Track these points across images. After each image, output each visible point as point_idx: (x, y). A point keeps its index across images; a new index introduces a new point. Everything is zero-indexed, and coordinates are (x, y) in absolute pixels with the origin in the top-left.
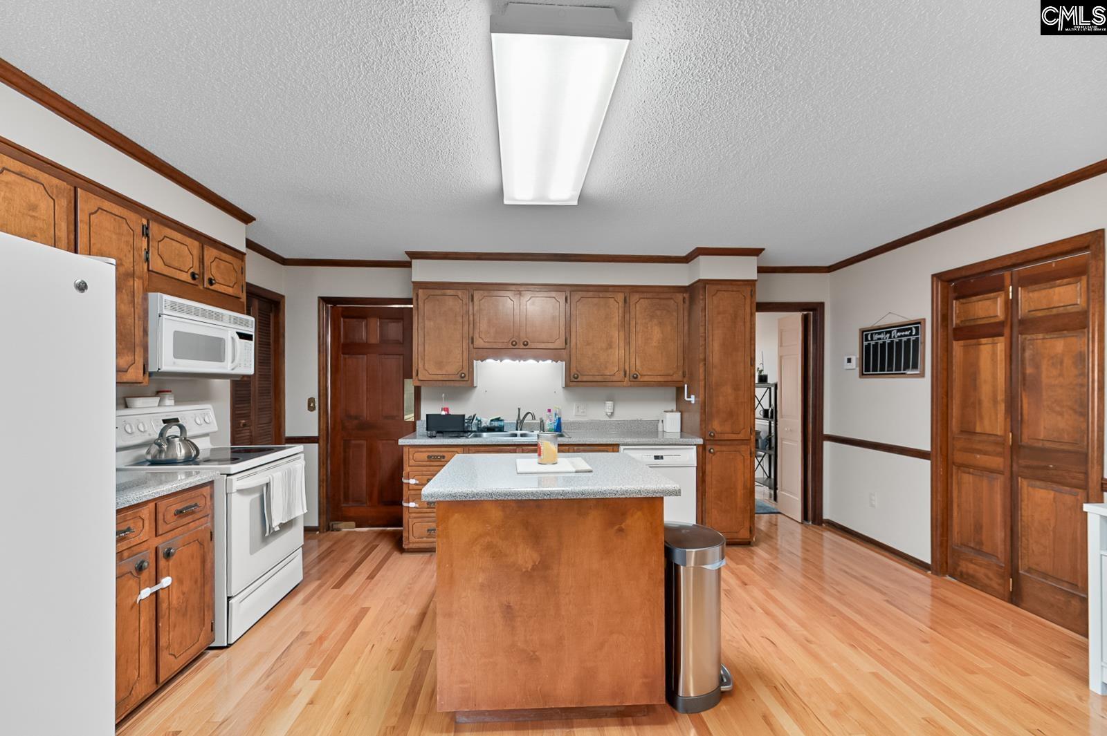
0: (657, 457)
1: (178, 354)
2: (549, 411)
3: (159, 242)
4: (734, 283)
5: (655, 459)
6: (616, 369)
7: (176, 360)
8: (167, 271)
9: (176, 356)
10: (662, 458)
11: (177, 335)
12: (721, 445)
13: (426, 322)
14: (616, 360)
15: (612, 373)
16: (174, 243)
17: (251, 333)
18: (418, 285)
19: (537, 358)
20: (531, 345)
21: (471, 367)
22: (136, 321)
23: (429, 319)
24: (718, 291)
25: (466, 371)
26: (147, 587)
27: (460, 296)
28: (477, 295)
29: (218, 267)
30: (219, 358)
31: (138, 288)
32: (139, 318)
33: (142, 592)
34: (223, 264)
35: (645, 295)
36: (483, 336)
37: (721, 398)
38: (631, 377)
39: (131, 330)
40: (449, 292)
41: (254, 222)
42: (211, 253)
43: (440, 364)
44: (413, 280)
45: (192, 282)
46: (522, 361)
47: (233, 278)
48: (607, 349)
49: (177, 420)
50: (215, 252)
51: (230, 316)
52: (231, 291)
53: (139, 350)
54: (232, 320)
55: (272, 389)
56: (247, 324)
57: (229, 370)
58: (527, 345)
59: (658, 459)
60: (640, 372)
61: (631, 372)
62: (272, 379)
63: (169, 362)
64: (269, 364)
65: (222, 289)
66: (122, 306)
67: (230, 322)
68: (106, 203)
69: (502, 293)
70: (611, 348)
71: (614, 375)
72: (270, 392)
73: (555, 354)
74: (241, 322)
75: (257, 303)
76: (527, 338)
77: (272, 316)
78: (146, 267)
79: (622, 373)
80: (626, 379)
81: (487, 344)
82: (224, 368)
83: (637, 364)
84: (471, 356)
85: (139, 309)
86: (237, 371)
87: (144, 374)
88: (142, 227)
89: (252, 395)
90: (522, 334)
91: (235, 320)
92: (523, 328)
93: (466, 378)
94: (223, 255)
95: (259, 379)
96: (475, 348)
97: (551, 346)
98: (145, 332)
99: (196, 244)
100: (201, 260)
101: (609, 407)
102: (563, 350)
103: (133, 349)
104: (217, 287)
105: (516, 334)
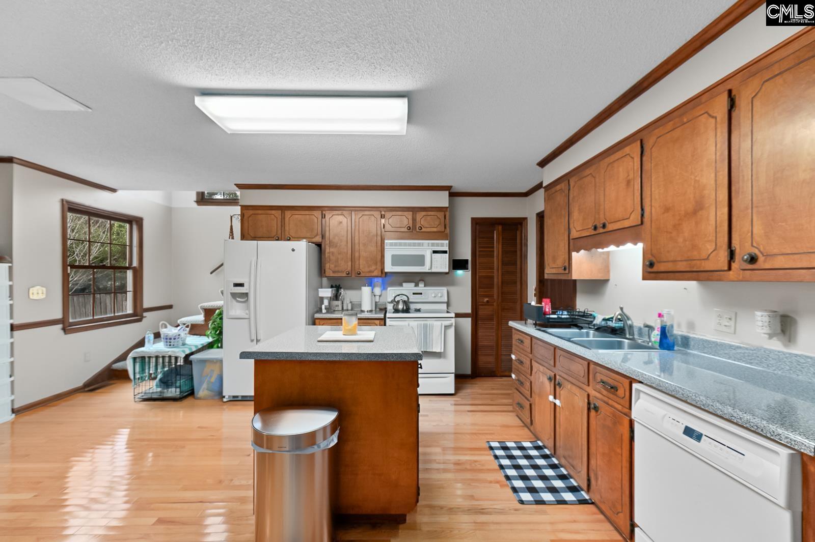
0: (688, 432)
2: (660, 315)
3: (389, 219)
5: (685, 433)
6: (710, 247)
7: (394, 267)
8: (393, 229)
9: (393, 265)
10: (698, 437)
11: (393, 256)
14: (711, 229)
15: (704, 255)
16: (397, 216)
17: (446, 250)
18: (547, 189)
20: (609, 227)
21: (570, 258)
25: (567, 264)
27: (563, 189)
28: (572, 182)
29: (426, 220)
30: (422, 263)
31: (379, 240)
34: (429, 218)
35: (776, 70)
36: (576, 225)
38: (743, 261)
39: (375, 256)
40: (558, 187)
41: (453, 188)
42: (420, 215)
43: (555, 259)
45: (408, 231)
47: (437, 223)
48: (695, 212)
49: (421, 294)
50: (423, 213)
51: (429, 243)
52: (435, 230)
53: (379, 264)
54: (430, 245)
55: (518, 280)
56: (442, 245)
57: (427, 270)
58: (604, 226)
59: (691, 437)
60: (762, 250)
61: (742, 250)
62: (518, 275)
63: (389, 268)
64: (515, 264)
65: (429, 230)
66: (372, 248)
67: (429, 246)
68: (366, 212)
69: (588, 172)
70: (702, 208)
71: (707, 259)
72: (516, 283)
73: (631, 233)
74: (438, 245)
75: (500, 227)
76: (606, 219)
77: (518, 233)
78: (383, 230)
79: (723, 255)
80: (734, 265)
81: (578, 233)
82: (423, 269)
83: (755, 231)
84: (571, 248)
85: (379, 248)
86: (434, 270)
87: (382, 273)
88: (381, 215)
89: (495, 284)
90: (602, 216)
91: (433, 245)
92: (602, 207)
93: (567, 271)
94: (430, 213)
95: (502, 275)
96: (573, 239)
97: (626, 224)
98: (383, 256)
99: (411, 213)
100: (414, 220)
101: (760, 324)
102: (640, 226)
103: (376, 264)
104: (424, 230)
105: (597, 216)
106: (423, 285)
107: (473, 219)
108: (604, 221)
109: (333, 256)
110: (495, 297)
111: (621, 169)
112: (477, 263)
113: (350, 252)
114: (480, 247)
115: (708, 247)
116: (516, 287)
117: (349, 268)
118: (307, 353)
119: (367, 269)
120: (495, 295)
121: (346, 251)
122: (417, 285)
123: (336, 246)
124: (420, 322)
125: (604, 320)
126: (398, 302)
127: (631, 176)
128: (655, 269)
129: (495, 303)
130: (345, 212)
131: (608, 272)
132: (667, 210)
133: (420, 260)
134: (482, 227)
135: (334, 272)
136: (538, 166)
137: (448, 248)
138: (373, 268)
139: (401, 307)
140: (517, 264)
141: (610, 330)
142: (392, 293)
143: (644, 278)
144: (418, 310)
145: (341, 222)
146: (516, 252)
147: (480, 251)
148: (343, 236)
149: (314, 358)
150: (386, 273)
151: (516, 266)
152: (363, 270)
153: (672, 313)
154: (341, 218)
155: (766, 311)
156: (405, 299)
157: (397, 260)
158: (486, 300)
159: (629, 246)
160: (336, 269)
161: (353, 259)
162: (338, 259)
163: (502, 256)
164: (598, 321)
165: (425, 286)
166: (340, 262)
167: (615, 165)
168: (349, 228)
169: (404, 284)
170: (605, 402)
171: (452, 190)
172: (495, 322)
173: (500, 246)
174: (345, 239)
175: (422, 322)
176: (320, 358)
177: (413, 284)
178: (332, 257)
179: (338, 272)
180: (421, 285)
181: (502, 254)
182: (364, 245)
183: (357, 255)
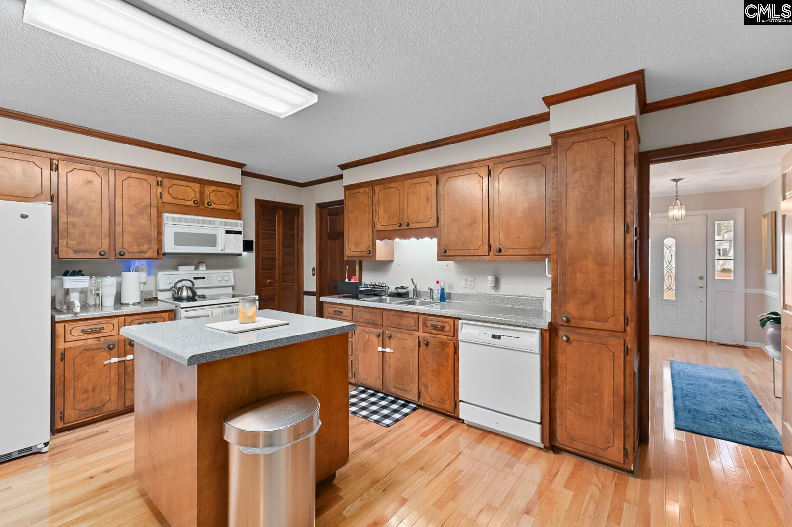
0: (494, 337)
1: (177, 243)
2: (438, 282)
3: (169, 188)
4: (597, 128)
5: (492, 338)
6: (480, 243)
7: (176, 247)
8: (174, 201)
9: (174, 244)
10: (499, 337)
11: (177, 234)
12: (580, 334)
13: (350, 214)
14: (480, 234)
15: (476, 247)
16: (180, 187)
17: (240, 230)
18: (347, 188)
19: (418, 236)
20: (412, 226)
21: (374, 245)
22: (153, 228)
23: (351, 212)
24: (573, 143)
25: (371, 249)
26: (116, 357)
27: (367, 192)
28: (377, 189)
29: (216, 195)
30: (214, 244)
31: (154, 212)
32: (155, 227)
33: (112, 359)
34: (219, 194)
35: (509, 165)
36: (380, 221)
37: (578, 275)
38: (495, 251)
39: (149, 233)
40: (362, 190)
41: (245, 166)
42: (208, 189)
43: (357, 244)
44: (344, 185)
45: (195, 205)
46: (407, 240)
47: (229, 201)
48: (471, 224)
49: (204, 278)
50: (213, 188)
51: (221, 222)
52: (227, 208)
53: (154, 243)
54: (223, 224)
55: (296, 262)
56: (236, 225)
57: (219, 252)
58: (408, 225)
59: (496, 338)
60: (503, 246)
61: (495, 246)
62: (296, 256)
63: (169, 247)
64: (293, 247)
65: (219, 207)
66: (143, 222)
67: (221, 225)
68: (133, 174)
69: (392, 185)
70: (475, 223)
71: (478, 249)
72: (293, 264)
73: (430, 232)
74: (231, 224)
75: (281, 212)
76: (409, 220)
77: (296, 219)
78: (160, 201)
79: (486, 247)
80: (490, 253)
81: (383, 227)
82: (215, 250)
83: (500, 237)
84: (374, 237)
85: (155, 222)
86: (226, 251)
87: (158, 254)
88: (158, 182)
89: (276, 265)
90: (406, 217)
91: (226, 224)
92: (406, 212)
93: (371, 254)
94: (220, 189)
95: (283, 256)
96: (377, 231)
97: (426, 225)
98: (160, 233)
99: (198, 185)
100: (202, 194)
101: (490, 282)
102: (435, 228)
103: (150, 242)
104: (213, 206)
105: (401, 217)
106: (205, 268)
107: (257, 200)
108: (408, 221)
109: (74, 228)
110: (277, 278)
111: (422, 189)
112: (261, 245)
113: (106, 224)
114: (263, 229)
115: (479, 243)
116: (294, 268)
117: (106, 247)
118: (267, 342)
119: (135, 249)
120: (276, 276)
121: (100, 223)
122: (197, 268)
123: (81, 215)
124: (225, 308)
125: (396, 288)
126: (180, 288)
127: (430, 196)
128: (447, 254)
129: (276, 284)
130: (96, 169)
131: (393, 255)
132: (455, 220)
133: (211, 240)
134: (265, 209)
135: (75, 252)
136: (338, 168)
137: (242, 228)
138: (146, 247)
139: (185, 294)
140: (294, 247)
141: (397, 295)
142: (166, 279)
143: (438, 260)
144: (203, 297)
145: (90, 182)
146: (293, 235)
147: (263, 233)
148: (94, 202)
149: (275, 346)
150: (164, 254)
151: (294, 248)
152: (129, 250)
153: (445, 280)
154: (90, 176)
155: (491, 275)
156: (189, 285)
157: (180, 238)
158: (269, 280)
159: (427, 239)
160: (82, 248)
161: (112, 235)
162: (84, 233)
163: (283, 239)
164: (392, 289)
165: (207, 268)
166: (87, 238)
167: (418, 185)
168: (105, 192)
169: (181, 268)
170: (433, 337)
171: (245, 169)
172: (276, 302)
173: (281, 229)
174: (97, 205)
175: (228, 309)
176: (281, 344)
177: (193, 267)
178: (71, 230)
179: (85, 251)
180: (203, 268)
181: (283, 237)
182: (131, 216)
183: (119, 229)
